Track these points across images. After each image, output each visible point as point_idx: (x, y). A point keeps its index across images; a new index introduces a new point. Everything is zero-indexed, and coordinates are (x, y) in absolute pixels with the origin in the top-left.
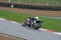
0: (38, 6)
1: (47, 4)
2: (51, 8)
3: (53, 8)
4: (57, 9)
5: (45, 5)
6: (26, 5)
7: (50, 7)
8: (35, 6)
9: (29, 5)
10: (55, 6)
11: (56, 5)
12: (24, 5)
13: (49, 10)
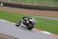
0: (26, 5)
1: (35, 4)
2: (39, 8)
3: (41, 8)
4: (44, 9)
5: (33, 4)
6: (15, 4)
7: (37, 6)
8: (24, 5)
9: (18, 4)
10: (42, 6)
11: (44, 5)
12: (13, 4)
13: (37, 9)
